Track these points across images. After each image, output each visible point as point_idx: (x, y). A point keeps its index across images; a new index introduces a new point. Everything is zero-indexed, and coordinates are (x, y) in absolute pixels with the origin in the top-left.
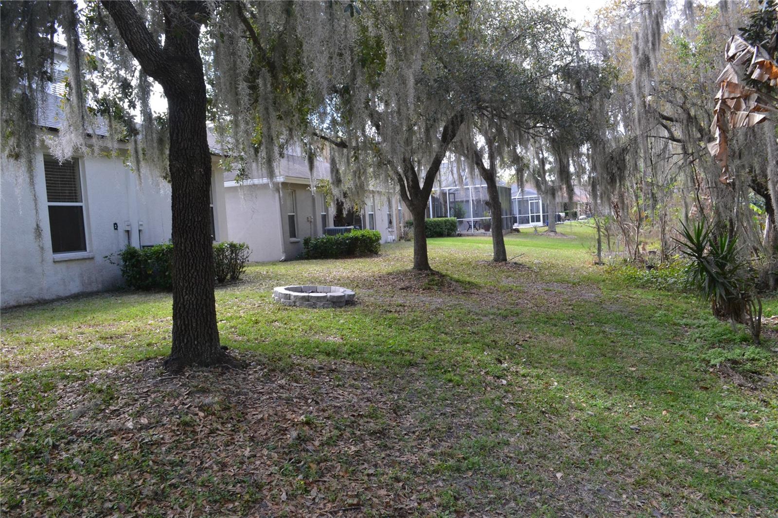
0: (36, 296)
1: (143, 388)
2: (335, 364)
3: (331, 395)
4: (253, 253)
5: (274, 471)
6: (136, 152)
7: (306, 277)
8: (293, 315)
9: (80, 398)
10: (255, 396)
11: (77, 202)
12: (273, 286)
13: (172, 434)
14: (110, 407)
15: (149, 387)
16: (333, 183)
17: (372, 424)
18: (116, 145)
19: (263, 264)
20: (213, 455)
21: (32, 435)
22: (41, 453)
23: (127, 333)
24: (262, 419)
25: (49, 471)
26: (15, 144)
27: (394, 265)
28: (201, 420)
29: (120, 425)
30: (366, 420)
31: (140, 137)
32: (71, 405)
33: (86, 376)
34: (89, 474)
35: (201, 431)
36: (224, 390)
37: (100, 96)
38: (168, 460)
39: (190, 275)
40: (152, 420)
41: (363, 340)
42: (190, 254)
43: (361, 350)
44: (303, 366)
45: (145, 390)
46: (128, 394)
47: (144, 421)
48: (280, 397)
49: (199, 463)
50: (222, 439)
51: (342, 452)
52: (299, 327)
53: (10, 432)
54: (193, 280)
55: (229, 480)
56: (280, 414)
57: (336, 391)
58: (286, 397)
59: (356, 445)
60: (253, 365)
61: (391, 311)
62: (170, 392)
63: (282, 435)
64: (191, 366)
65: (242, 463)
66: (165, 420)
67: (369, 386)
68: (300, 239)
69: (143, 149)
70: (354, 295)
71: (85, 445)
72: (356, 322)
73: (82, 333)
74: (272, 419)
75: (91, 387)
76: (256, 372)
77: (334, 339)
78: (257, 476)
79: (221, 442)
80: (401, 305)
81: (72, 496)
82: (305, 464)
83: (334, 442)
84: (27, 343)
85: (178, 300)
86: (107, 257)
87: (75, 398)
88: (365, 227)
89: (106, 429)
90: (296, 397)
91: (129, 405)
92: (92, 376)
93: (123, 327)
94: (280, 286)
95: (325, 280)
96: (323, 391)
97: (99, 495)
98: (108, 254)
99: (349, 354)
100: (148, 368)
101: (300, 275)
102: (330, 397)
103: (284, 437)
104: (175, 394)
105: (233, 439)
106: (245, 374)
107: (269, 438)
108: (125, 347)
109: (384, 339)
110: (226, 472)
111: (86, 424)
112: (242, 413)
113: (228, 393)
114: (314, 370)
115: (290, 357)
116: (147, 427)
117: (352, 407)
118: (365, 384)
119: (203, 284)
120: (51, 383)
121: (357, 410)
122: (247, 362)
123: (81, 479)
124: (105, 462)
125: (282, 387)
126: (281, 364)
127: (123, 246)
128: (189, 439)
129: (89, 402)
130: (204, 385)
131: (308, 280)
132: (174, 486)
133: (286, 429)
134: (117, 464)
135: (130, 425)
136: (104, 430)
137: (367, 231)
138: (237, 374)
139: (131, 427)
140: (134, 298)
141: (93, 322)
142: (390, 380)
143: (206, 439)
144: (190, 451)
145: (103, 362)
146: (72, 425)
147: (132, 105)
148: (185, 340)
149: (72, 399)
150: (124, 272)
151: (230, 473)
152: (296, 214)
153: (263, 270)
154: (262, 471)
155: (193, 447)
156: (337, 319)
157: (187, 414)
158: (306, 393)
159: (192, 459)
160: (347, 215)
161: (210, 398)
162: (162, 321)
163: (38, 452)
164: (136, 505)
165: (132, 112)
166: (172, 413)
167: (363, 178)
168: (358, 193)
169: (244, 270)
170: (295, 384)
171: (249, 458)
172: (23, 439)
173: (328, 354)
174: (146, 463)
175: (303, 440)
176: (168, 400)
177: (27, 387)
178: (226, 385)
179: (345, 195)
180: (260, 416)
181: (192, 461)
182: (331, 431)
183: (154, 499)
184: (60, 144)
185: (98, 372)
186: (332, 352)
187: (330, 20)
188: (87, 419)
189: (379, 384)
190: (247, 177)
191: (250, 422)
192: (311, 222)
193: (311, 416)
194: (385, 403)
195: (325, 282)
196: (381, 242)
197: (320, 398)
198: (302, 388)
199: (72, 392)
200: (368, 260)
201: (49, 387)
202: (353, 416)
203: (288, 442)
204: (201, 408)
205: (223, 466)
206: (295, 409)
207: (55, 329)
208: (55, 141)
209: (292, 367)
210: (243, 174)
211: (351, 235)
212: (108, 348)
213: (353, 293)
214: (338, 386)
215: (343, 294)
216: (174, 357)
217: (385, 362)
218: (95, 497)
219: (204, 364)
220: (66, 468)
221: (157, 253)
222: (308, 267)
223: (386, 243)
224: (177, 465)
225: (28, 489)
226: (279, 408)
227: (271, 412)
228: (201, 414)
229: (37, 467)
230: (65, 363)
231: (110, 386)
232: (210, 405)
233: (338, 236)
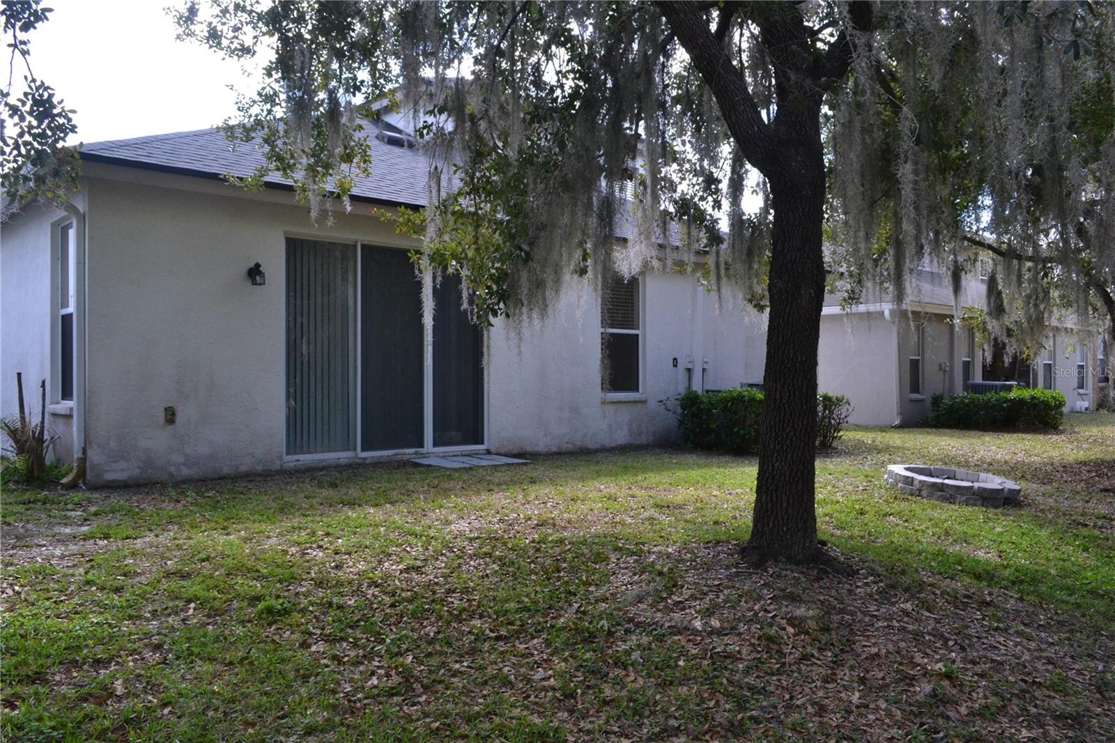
0: (579, 443)
1: (714, 580)
2: (990, 594)
3: (985, 641)
4: (856, 411)
5: (896, 736)
6: (718, 266)
7: (934, 455)
8: (917, 509)
9: (636, 577)
10: (867, 619)
11: (632, 329)
12: (883, 464)
13: (751, 648)
14: (673, 597)
15: (720, 579)
16: (990, 314)
17: (1057, 701)
18: (693, 258)
19: (866, 428)
20: (807, 690)
21: (584, 613)
22: (595, 637)
23: (687, 503)
24: (877, 655)
25: (605, 662)
26: (581, 258)
27: (1090, 449)
28: (789, 638)
29: (686, 623)
30: (1046, 692)
31: (724, 246)
32: (626, 585)
33: (642, 551)
34: (650, 677)
35: (790, 653)
36: (822, 602)
37: (677, 196)
38: (747, 683)
39: (785, 436)
40: (726, 625)
41: (1036, 564)
42: (786, 405)
43: (1034, 579)
44: (939, 588)
45: (717, 583)
46: (695, 583)
47: (715, 623)
48: (904, 629)
49: (787, 697)
50: (819, 671)
51: (1007, 734)
52: (927, 528)
53: (560, 604)
54: (788, 442)
55: (830, 731)
56: (904, 652)
57: (993, 636)
58: (914, 630)
59: (1029, 728)
60: (863, 574)
61: (1086, 525)
62: (749, 591)
63: (907, 684)
64: (776, 561)
65: (849, 712)
66: (742, 628)
67: (1051, 640)
68: (926, 396)
69: (726, 263)
70: (1020, 491)
71: (645, 640)
72: (1023, 534)
73: (633, 497)
74: (892, 658)
75: (649, 566)
76: (867, 584)
77: (985, 555)
78: (871, 736)
79: (818, 674)
80: (1104, 517)
81: (631, 700)
82: (946, 736)
83: (992, 714)
84: (572, 500)
85: (765, 468)
86: (661, 401)
87: (630, 577)
88: (1035, 386)
89: (669, 624)
90: (929, 634)
91: (696, 599)
92: (649, 553)
93: (682, 494)
94: (895, 463)
95: (966, 461)
96: (972, 631)
97: (663, 707)
98: (663, 397)
99: (1014, 583)
100: (719, 553)
101: (926, 451)
102: (984, 643)
103: (912, 689)
104: (755, 595)
105: (835, 674)
106: (851, 585)
107: (888, 685)
108: (686, 521)
109: (1075, 569)
110: (825, 719)
111: (644, 612)
112: (848, 640)
113: (827, 609)
114: (956, 598)
115: (917, 571)
116: (720, 632)
117: (1021, 667)
118: (1043, 635)
119: (801, 447)
120: (603, 553)
121: (1030, 674)
122: (855, 568)
123: (641, 681)
124: (669, 666)
125: (906, 613)
126: (905, 580)
127: (682, 389)
128: (773, 660)
129: (648, 585)
130: (793, 589)
131: (938, 459)
132: (755, 720)
133: (913, 678)
134: (683, 672)
135: (698, 624)
136: (667, 624)
137: (1039, 392)
138: (839, 583)
139: (700, 628)
140: (691, 458)
141: (645, 484)
142: (1088, 637)
143: (796, 666)
144: (775, 678)
145: (661, 537)
146: (628, 610)
147: (717, 204)
148: (771, 524)
149: (626, 579)
150: (681, 423)
151: (831, 722)
152: (923, 358)
153: (867, 437)
154: (878, 731)
155: (779, 672)
156: (991, 524)
157: (771, 625)
158: (945, 630)
159: (777, 689)
160: (1010, 364)
161: (803, 609)
162: (730, 494)
163: (592, 636)
164: (706, 733)
165: (717, 214)
166: (752, 620)
167: (1042, 307)
168: (1032, 329)
169: (840, 434)
170: (927, 614)
171: (857, 707)
172: (575, 616)
173: (978, 577)
174: (720, 680)
175: (941, 700)
176: (746, 602)
177: (575, 553)
178: (824, 595)
179: (1009, 333)
180: (874, 650)
181: (778, 692)
182: (986, 697)
183: (730, 731)
184: (628, 257)
185: (655, 549)
186: (984, 575)
187: (1036, 69)
188: (646, 607)
189: (1069, 639)
190: (858, 303)
191: (859, 656)
192: (947, 371)
193: (955, 666)
194: (1079, 672)
195: (967, 465)
196: (1065, 410)
197: (967, 642)
198: (938, 621)
199: (626, 568)
200: (1041, 437)
201: (600, 558)
202: (1025, 682)
203: (918, 698)
204: (791, 621)
205: (822, 710)
206: (928, 651)
207: (602, 487)
208: (622, 253)
209: (921, 586)
210: (853, 298)
211: (1013, 395)
212: (665, 519)
213: (1017, 487)
214: (997, 629)
215: (1001, 487)
216: (755, 544)
217: (1078, 606)
218: (657, 709)
219: (793, 561)
220: (623, 663)
221: (724, 400)
222: (937, 439)
223: (1072, 411)
224: (759, 693)
225: (582, 678)
226: (903, 645)
227: (891, 647)
228: (791, 630)
229: (592, 653)
230: (616, 531)
231: (672, 569)
232: (803, 620)
233: (991, 396)
